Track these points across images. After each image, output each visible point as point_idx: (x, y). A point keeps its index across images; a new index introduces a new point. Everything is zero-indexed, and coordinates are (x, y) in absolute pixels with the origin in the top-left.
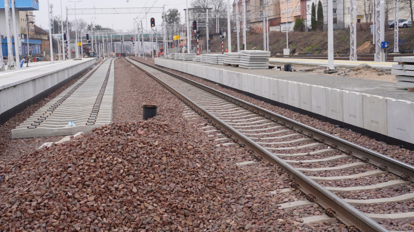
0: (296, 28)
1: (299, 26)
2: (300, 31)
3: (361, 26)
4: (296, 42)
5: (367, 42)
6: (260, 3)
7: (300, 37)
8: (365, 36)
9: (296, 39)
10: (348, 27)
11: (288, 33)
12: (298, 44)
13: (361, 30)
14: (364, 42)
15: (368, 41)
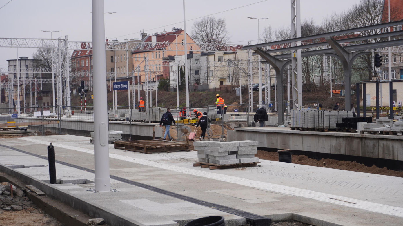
0: (160, 88)
1: (164, 86)
2: (165, 90)
3: (227, 89)
4: (164, 101)
5: (235, 103)
6: (111, 59)
7: (167, 96)
8: (232, 97)
9: (163, 98)
10: (214, 88)
11: (152, 92)
12: (166, 103)
13: (227, 92)
14: (232, 103)
15: (235, 101)
